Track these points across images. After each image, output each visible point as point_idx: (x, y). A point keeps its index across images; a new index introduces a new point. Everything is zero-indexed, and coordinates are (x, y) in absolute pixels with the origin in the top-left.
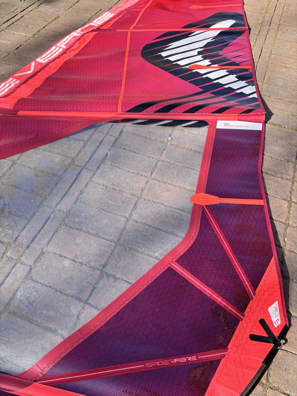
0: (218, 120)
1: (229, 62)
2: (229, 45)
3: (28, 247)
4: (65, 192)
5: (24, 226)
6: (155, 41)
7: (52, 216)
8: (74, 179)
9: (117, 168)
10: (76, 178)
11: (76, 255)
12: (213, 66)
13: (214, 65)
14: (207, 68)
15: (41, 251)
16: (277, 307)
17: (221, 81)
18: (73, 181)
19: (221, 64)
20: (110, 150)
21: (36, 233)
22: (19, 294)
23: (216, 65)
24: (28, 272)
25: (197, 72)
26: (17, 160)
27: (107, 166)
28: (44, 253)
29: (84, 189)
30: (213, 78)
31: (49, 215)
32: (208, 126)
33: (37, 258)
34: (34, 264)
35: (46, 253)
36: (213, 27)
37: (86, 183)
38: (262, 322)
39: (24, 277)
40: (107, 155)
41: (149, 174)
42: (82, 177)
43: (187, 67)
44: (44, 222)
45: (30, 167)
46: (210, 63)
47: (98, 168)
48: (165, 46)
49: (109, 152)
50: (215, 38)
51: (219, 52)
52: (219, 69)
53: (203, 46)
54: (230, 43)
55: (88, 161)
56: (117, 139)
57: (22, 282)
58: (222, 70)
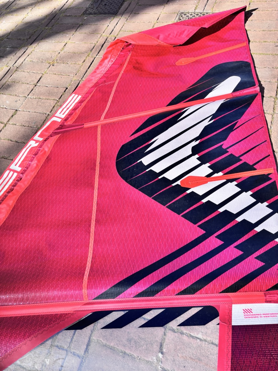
1: (238, 164)
2: (236, 127)
6: (133, 137)
12: (216, 175)
13: (217, 173)
14: (206, 182)
19: (228, 170)
23: (220, 174)
25: (193, 192)
30: (217, 203)
36: (210, 95)
43: (178, 182)
46: (211, 171)
50: (214, 116)
51: (222, 143)
52: (225, 180)
53: (198, 135)
54: (236, 123)
56: (82, 360)
58: (229, 184)
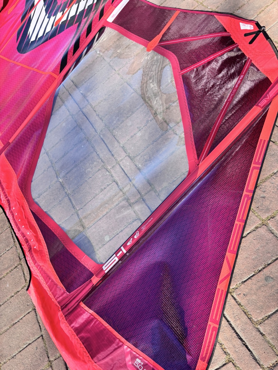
0: (106, 20)
3: (113, 155)
4: (91, 125)
5: (97, 155)
6: (18, 42)
7: (102, 136)
8: (85, 117)
9: (96, 90)
10: (85, 116)
11: (137, 127)
12: (65, 11)
14: (64, 15)
15: (121, 148)
16: (243, 24)
17: (80, 10)
18: (86, 118)
19: (68, 6)
20: (80, 91)
21: (107, 148)
22: (140, 165)
23: (66, 9)
24: (129, 158)
25: (62, 22)
26: (46, 151)
27: (90, 95)
28: (123, 147)
29: (96, 113)
31: (100, 138)
32: (106, 27)
33: (124, 151)
34: (127, 153)
35: (124, 145)
37: (93, 111)
38: (246, 35)
39: (131, 161)
40: (82, 94)
41: (114, 71)
42: (87, 112)
43: (54, 27)
44: (103, 142)
45: (57, 143)
47: (87, 101)
48: (27, 37)
49: (81, 92)
53: (45, 14)
55: (78, 106)
56: (75, 85)
57: (133, 162)
58: (72, 7)
